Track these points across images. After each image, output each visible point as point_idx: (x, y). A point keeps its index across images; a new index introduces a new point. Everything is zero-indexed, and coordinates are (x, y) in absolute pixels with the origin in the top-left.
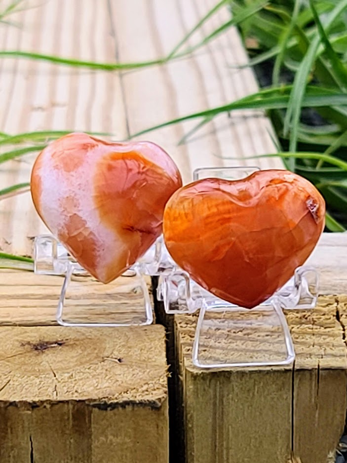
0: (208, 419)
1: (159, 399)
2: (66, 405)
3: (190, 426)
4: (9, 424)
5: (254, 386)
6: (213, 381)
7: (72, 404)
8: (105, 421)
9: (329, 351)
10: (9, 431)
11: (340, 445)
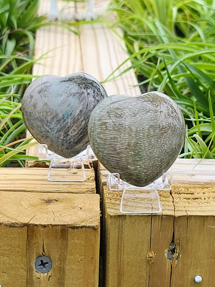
0: (116, 234)
1: (97, 225)
2: (58, 227)
3: (109, 237)
4: (34, 233)
5: (136, 221)
6: (119, 219)
7: (60, 226)
8: (73, 234)
9: (167, 208)
10: (34, 236)
11: (170, 247)
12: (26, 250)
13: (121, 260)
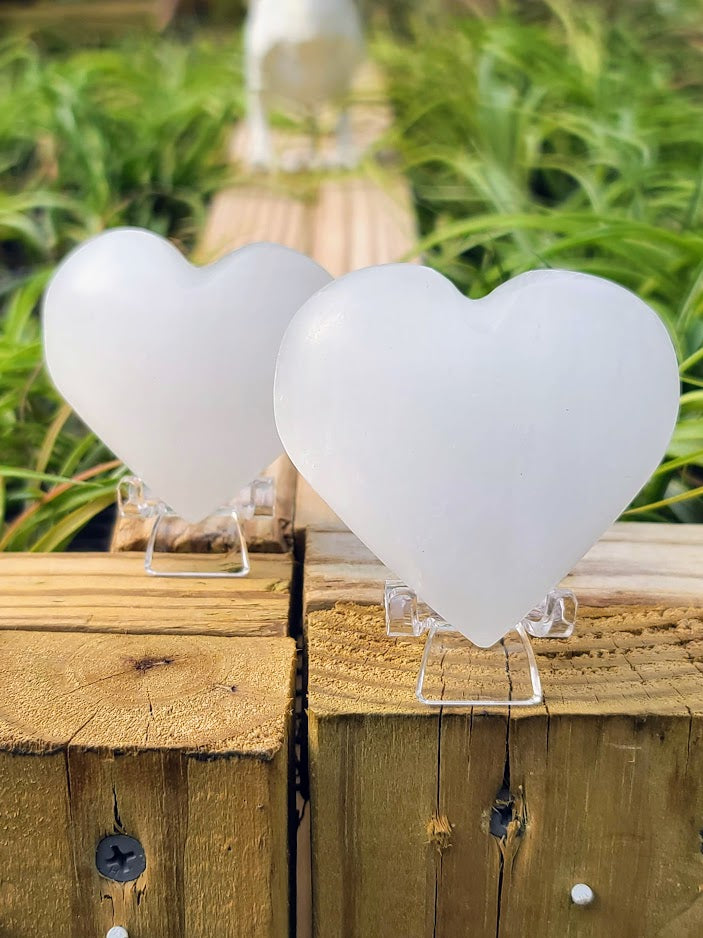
0: (335, 768)
1: (272, 751)
2: (156, 754)
4: (87, 773)
5: (391, 732)
6: (341, 725)
7: (163, 752)
8: (204, 774)
10: (87, 781)
11: (497, 802)
12: (67, 820)
13: (351, 841)
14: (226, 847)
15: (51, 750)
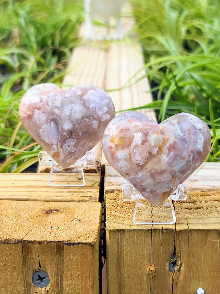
0: (115, 248)
1: (93, 242)
2: (53, 243)
3: (108, 250)
5: (135, 235)
6: (117, 233)
7: (56, 242)
8: (70, 250)
10: (29, 252)
11: (171, 260)
12: (22, 266)
13: (121, 273)
14: (77, 275)
15: (17, 242)
